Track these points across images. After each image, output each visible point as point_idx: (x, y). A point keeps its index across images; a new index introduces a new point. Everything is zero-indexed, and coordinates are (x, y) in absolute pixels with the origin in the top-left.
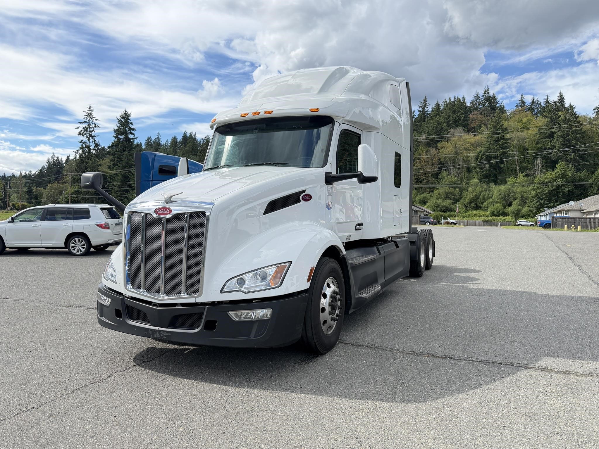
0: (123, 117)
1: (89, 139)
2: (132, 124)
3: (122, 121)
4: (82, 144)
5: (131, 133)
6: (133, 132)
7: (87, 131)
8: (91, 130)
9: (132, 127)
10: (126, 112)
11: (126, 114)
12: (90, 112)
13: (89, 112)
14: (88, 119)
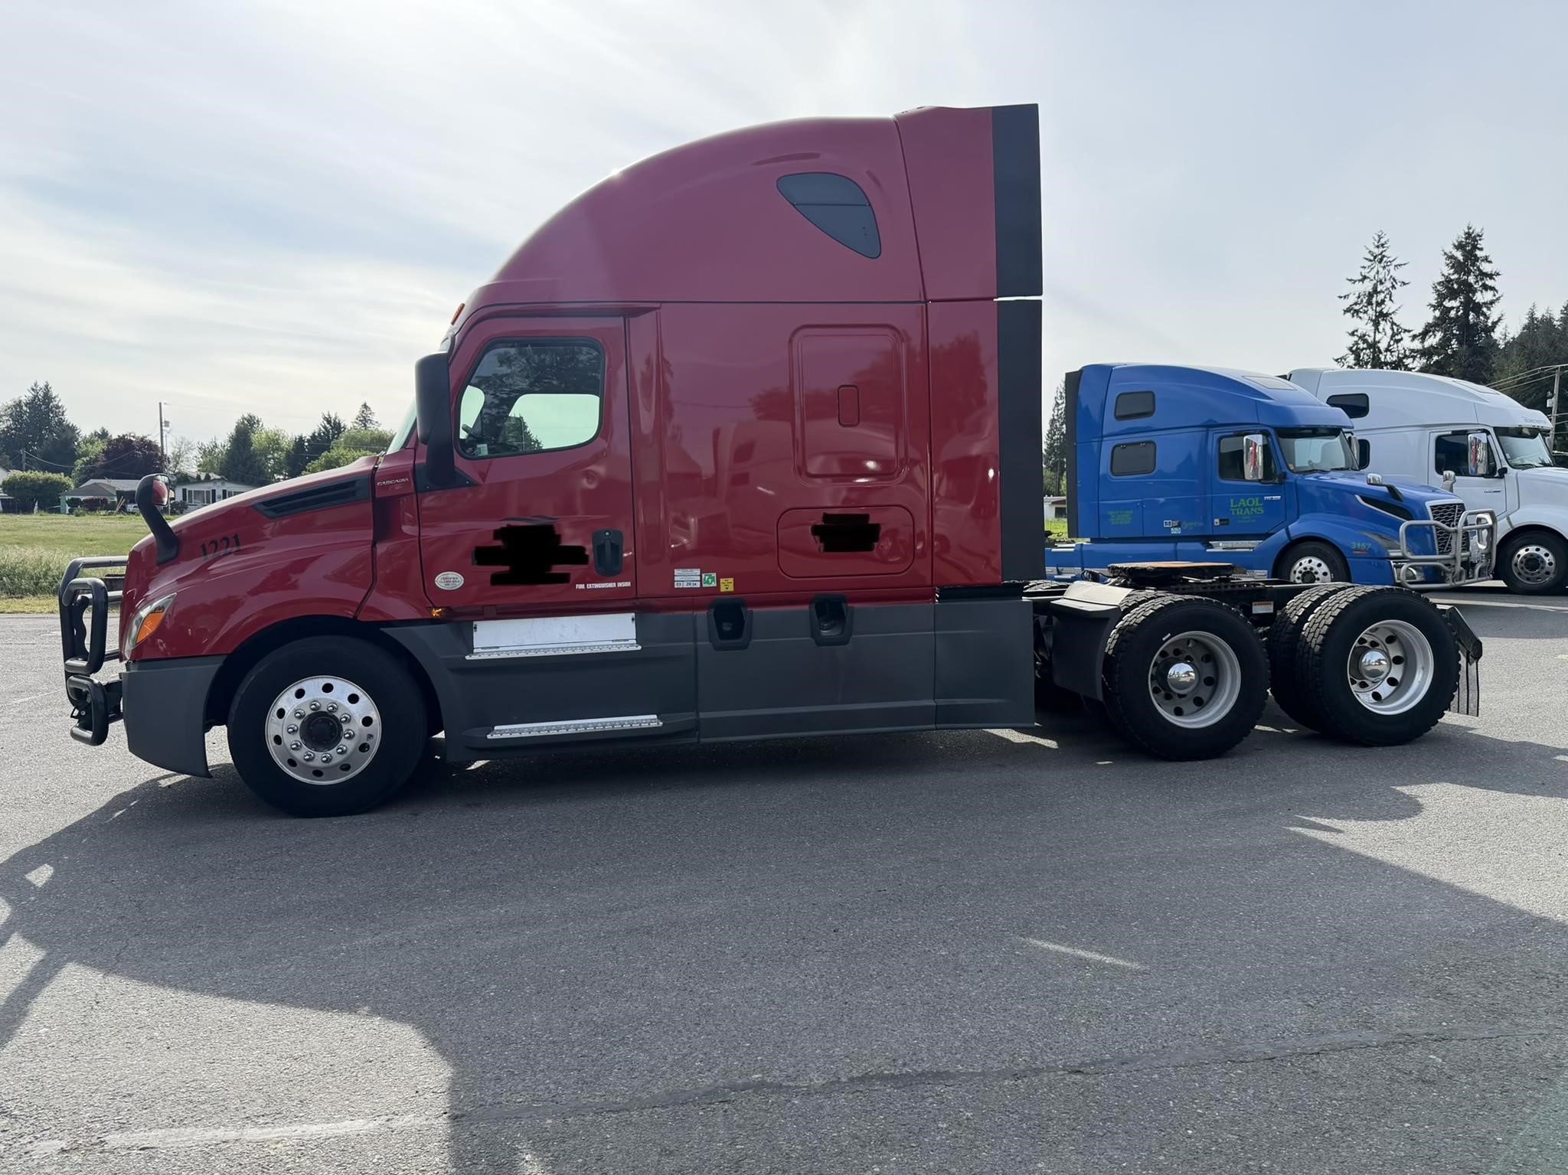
0: (1460, 246)
1: (1376, 324)
2: (1486, 259)
3: (1455, 258)
4: (1356, 338)
5: (1486, 287)
6: (1489, 282)
7: (1369, 303)
8: (1381, 297)
9: (1486, 267)
10: (1469, 228)
11: (1468, 235)
12: (1381, 249)
13: (1377, 251)
14: (1375, 270)
